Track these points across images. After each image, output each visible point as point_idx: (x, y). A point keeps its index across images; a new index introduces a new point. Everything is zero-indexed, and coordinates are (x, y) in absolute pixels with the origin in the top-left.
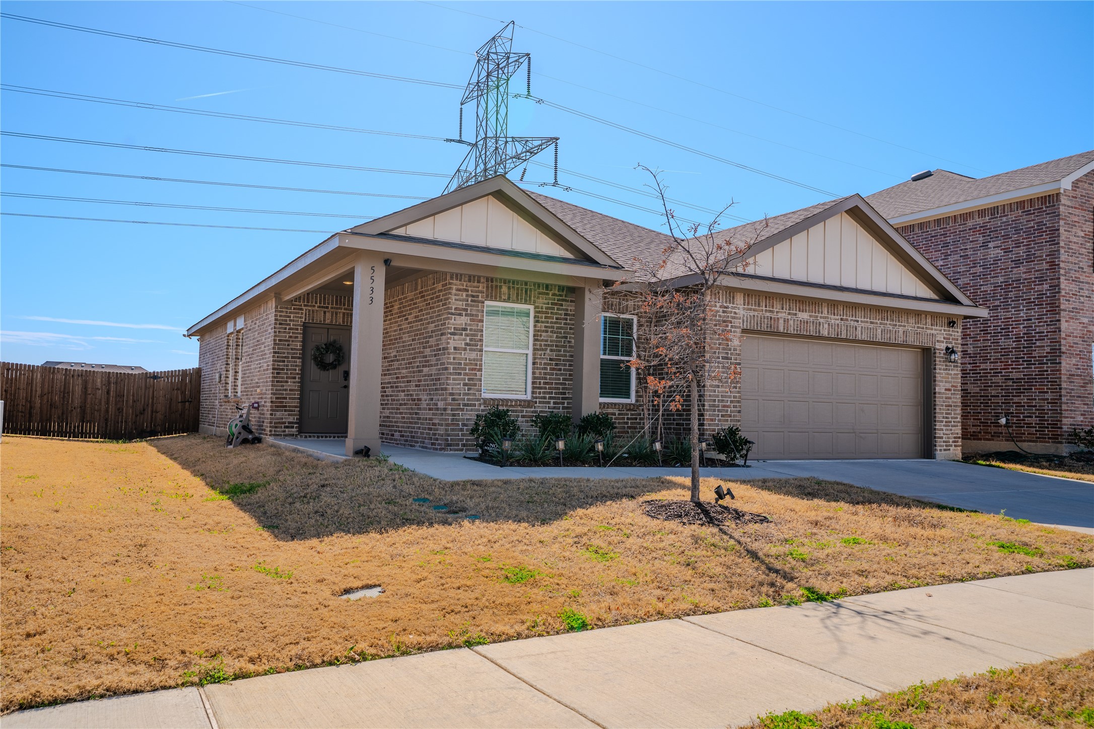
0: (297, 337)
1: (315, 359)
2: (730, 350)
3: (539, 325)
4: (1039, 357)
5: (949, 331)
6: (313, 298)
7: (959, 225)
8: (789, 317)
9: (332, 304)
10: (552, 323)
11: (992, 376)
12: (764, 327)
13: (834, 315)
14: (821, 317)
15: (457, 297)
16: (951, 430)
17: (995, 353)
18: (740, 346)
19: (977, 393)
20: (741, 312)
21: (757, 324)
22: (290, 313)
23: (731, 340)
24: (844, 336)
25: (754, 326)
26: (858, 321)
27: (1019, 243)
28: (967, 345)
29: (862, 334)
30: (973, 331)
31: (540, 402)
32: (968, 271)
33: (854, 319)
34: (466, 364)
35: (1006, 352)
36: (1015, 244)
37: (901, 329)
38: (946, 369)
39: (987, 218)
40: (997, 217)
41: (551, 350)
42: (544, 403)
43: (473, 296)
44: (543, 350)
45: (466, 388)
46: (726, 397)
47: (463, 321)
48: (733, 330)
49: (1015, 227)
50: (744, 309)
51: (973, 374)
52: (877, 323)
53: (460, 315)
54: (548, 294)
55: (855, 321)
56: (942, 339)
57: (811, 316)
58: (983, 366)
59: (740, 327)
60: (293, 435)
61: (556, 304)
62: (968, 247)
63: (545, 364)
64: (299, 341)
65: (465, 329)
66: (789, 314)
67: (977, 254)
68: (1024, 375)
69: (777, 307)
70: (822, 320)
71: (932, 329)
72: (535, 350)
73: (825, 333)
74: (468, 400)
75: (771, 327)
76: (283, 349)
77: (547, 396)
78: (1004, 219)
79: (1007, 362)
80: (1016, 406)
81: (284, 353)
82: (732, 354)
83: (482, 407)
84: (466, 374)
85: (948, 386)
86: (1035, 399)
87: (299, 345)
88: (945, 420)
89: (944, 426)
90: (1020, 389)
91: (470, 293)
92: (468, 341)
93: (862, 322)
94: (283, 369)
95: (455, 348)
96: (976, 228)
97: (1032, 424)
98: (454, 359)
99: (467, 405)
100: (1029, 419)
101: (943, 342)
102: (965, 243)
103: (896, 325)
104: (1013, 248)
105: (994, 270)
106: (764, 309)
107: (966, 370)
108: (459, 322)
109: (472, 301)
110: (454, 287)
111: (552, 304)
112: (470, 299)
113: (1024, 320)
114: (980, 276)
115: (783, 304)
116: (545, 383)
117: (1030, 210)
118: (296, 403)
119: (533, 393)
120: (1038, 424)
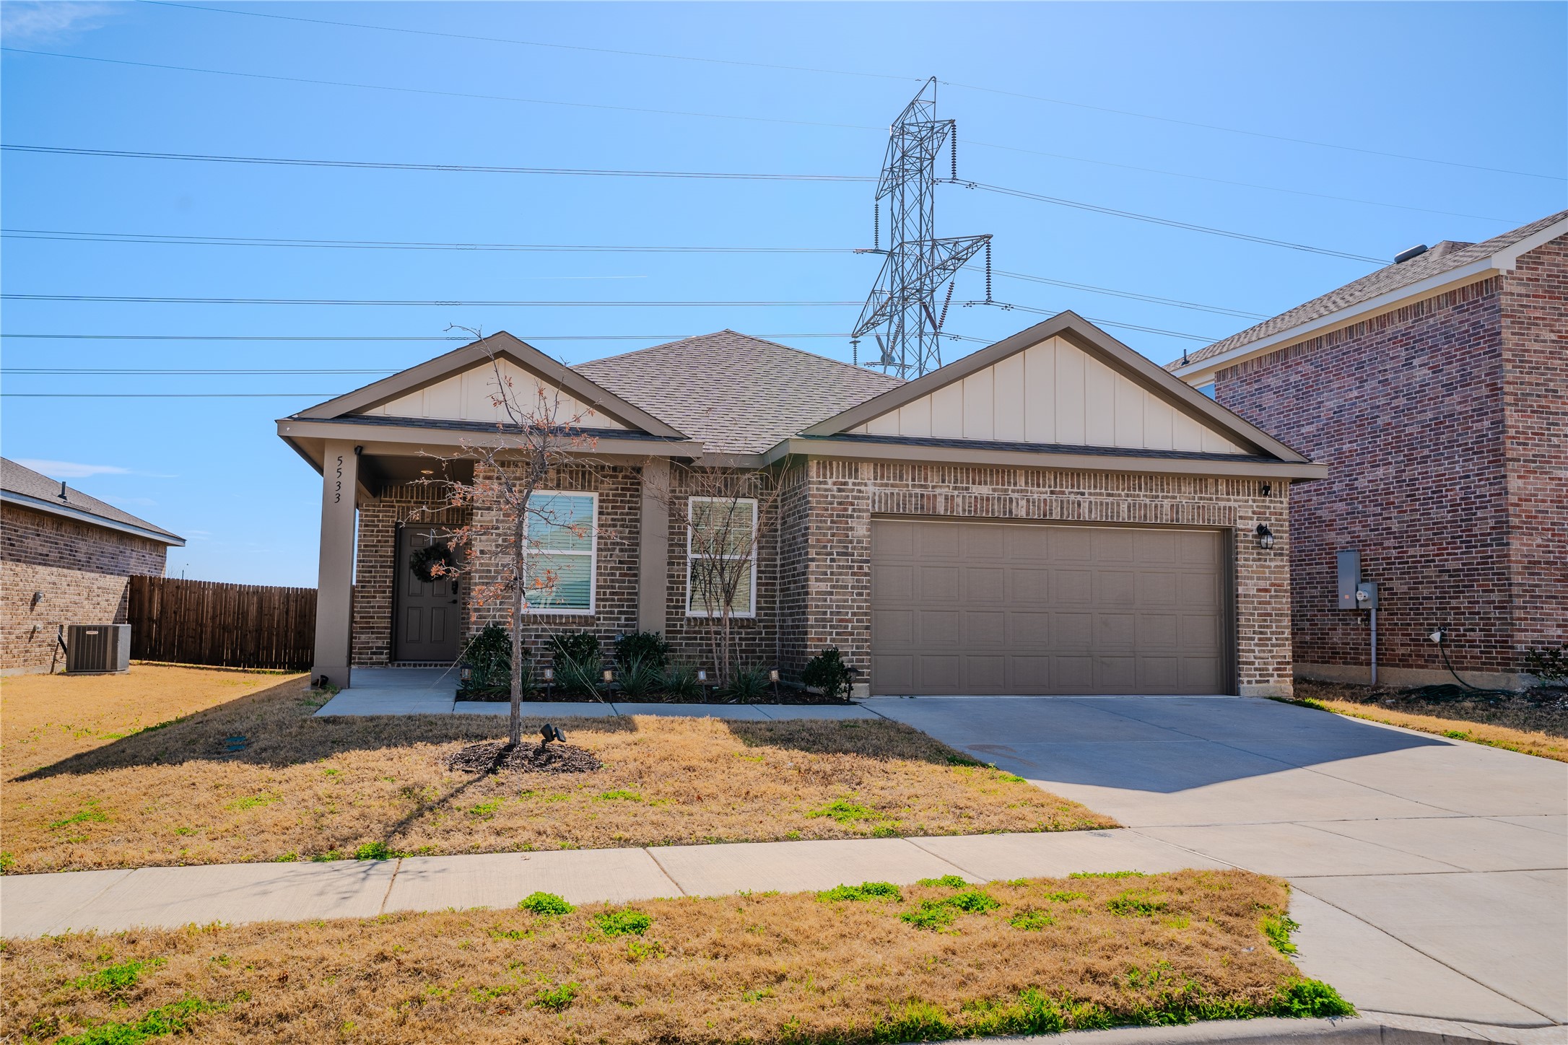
0: (387, 541)
1: (413, 566)
2: (851, 542)
3: (604, 517)
4: (1481, 535)
5: (1264, 501)
6: (407, 492)
7: (1377, 334)
8: (956, 493)
9: (433, 498)
10: (622, 514)
11: (1423, 567)
12: (911, 509)
13: (1038, 486)
14: (1013, 491)
15: (485, 487)
16: (1271, 651)
17: (1425, 530)
18: (869, 536)
19: (1405, 593)
20: (870, 489)
21: (898, 505)
22: (379, 511)
23: (852, 529)
24: (1056, 515)
25: (892, 508)
26: (1083, 494)
27: (1451, 357)
28: (1390, 518)
29: (1090, 511)
30: (1397, 497)
31: (605, 619)
32: (1389, 404)
33: (1076, 490)
34: (496, 572)
35: (1439, 528)
36: (1447, 358)
37: (1167, 503)
38: (1260, 560)
39: (1410, 321)
40: (1422, 319)
41: (621, 550)
42: (610, 619)
44: (609, 550)
45: (498, 601)
46: (844, 607)
47: (493, 516)
48: (855, 514)
49: (1445, 333)
50: (875, 485)
51: (1399, 563)
52: (1120, 495)
53: (489, 509)
54: (616, 477)
55: (1078, 493)
56: (1250, 514)
57: (994, 490)
58: (1411, 551)
59: (868, 510)
60: (382, 663)
61: (628, 489)
62: (1388, 367)
63: (612, 568)
64: (390, 546)
65: (496, 527)
66: (955, 488)
67: (1399, 377)
68: (1463, 564)
69: (934, 479)
70: (1015, 495)
71: (1229, 500)
72: (599, 550)
73: (1022, 513)
74: (501, 617)
75: (922, 508)
76: (369, 556)
77: (616, 610)
78: (1431, 321)
79: (1441, 544)
80: (1455, 614)
81: (371, 561)
82: (854, 548)
84: (496, 584)
85: (1262, 584)
86: (1478, 602)
87: (390, 551)
88: (1257, 636)
89: (1256, 645)
90: (1458, 586)
91: (503, 480)
93: (1090, 494)
94: (369, 582)
95: (482, 552)
96: (1396, 337)
97: (1475, 641)
98: (481, 565)
100: (1472, 633)
101: (1251, 519)
102: (1384, 361)
103: (1157, 497)
104: (1443, 365)
105: (1420, 402)
106: (910, 483)
107: (1390, 558)
108: (489, 519)
110: (481, 474)
111: (623, 489)
113: (1460, 478)
114: (1403, 411)
115: (943, 475)
116: (612, 593)
117: (1463, 306)
118: (387, 622)
119: (597, 606)
120: (1483, 641)
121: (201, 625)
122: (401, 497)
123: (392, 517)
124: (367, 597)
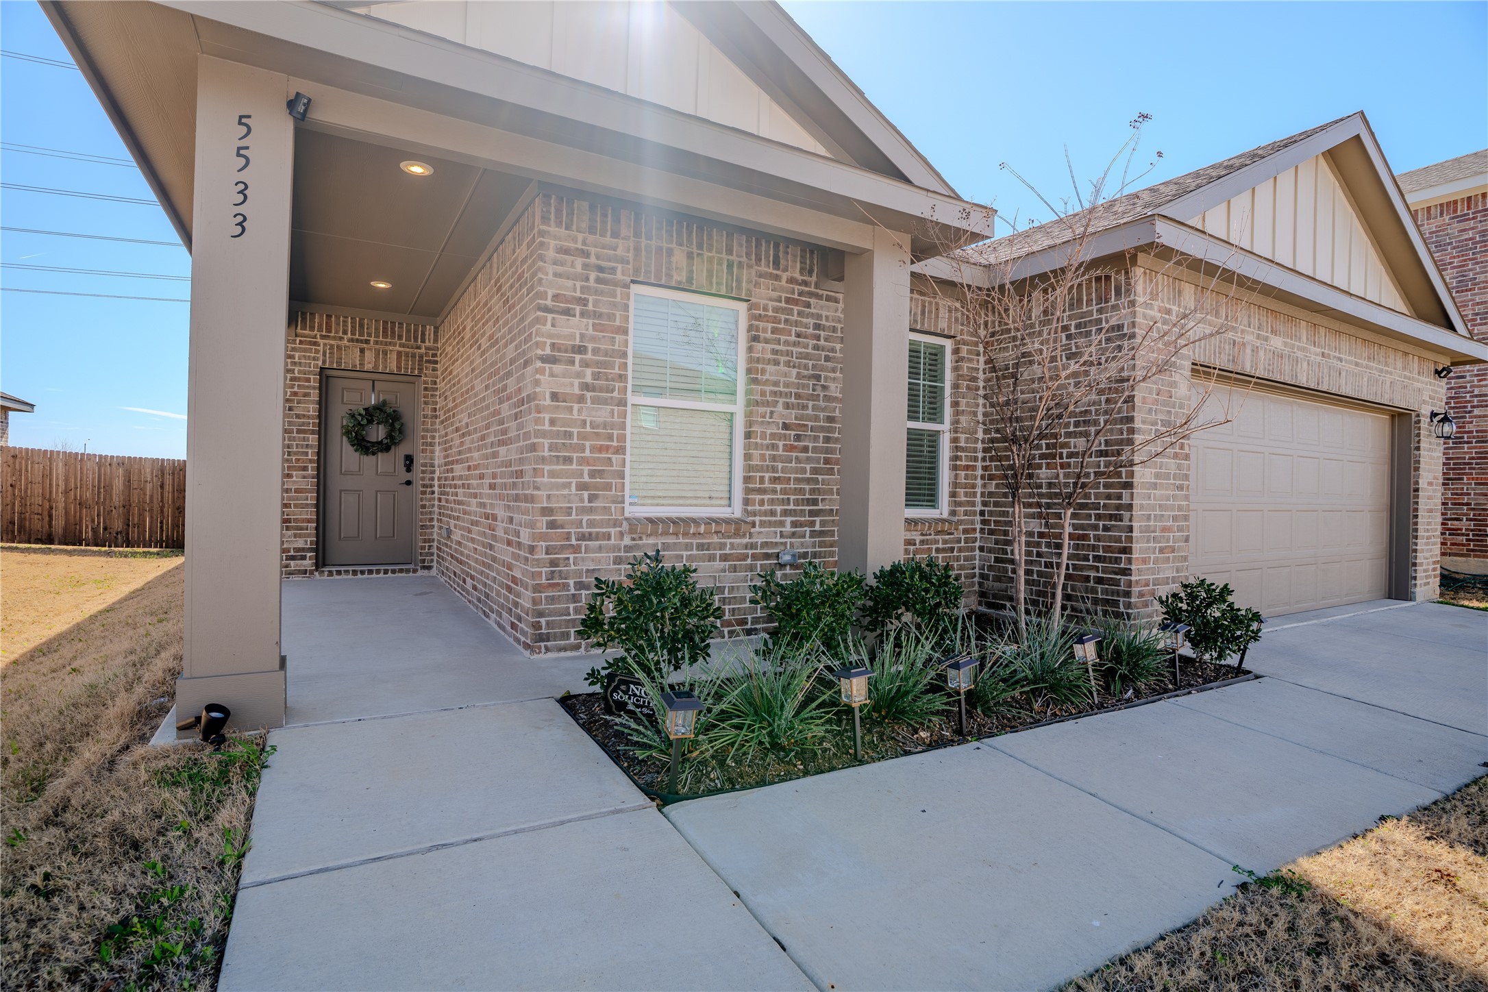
0: (307, 395)
1: (347, 433)
2: (1174, 405)
3: (756, 346)
4: (1477, 431)
5: (1435, 384)
6: (338, 324)
10: (787, 343)
15: (559, 269)
16: (1431, 550)
18: (1189, 399)
21: (1215, 353)
22: (293, 349)
23: (1175, 385)
25: (1210, 359)
26: (1343, 359)
31: (762, 524)
34: (582, 436)
38: (1430, 450)
41: (787, 406)
42: (770, 524)
43: (601, 269)
44: (768, 404)
45: (586, 494)
46: (1166, 508)
47: (574, 328)
48: (1178, 363)
50: (1195, 318)
53: (568, 312)
54: (777, 278)
55: (1339, 358)
56: (1428, 399)
57: (1286, 344)
59: (1189, 358)
60: (305, 572)
61: (796, 302)
63: (773, 436)
64: (313, 402)
65: (581, 350)
66: (1258, 337)
69: (1242, 320)
70: (1300, 354)
71: (1418, 381)
72: (749, 403)
73: (1304, 380)
74: (591, 524)
75: (1234, 362)
77: (778, 508)
82: (1176, 415)
83: (627, 541)
84: (583, 461)
85: (1431, 477)
86: (1469, 494)
87: (312, 409)
88: (1425, 534)
89: (1425, 544)
91: (593, 260)
92: (589, 379)
93: (1348, 360)
95: (554, 396)
97: (1461, 529)
98: (553, 422)
99: (589, 537)
101: (1428, 403)
106: (1224, 322)
108: (566, 331)
109: (598, 281)
110: (553, 243)
111: (788, 301)
112: (593, 276)
115: (1250, 316)
116: (775, 480)
118: (310, 513)
119: (746, 502)
120: (1472, 530)
121: (50, 501)
122: (329, 330)
123: (314, 359)
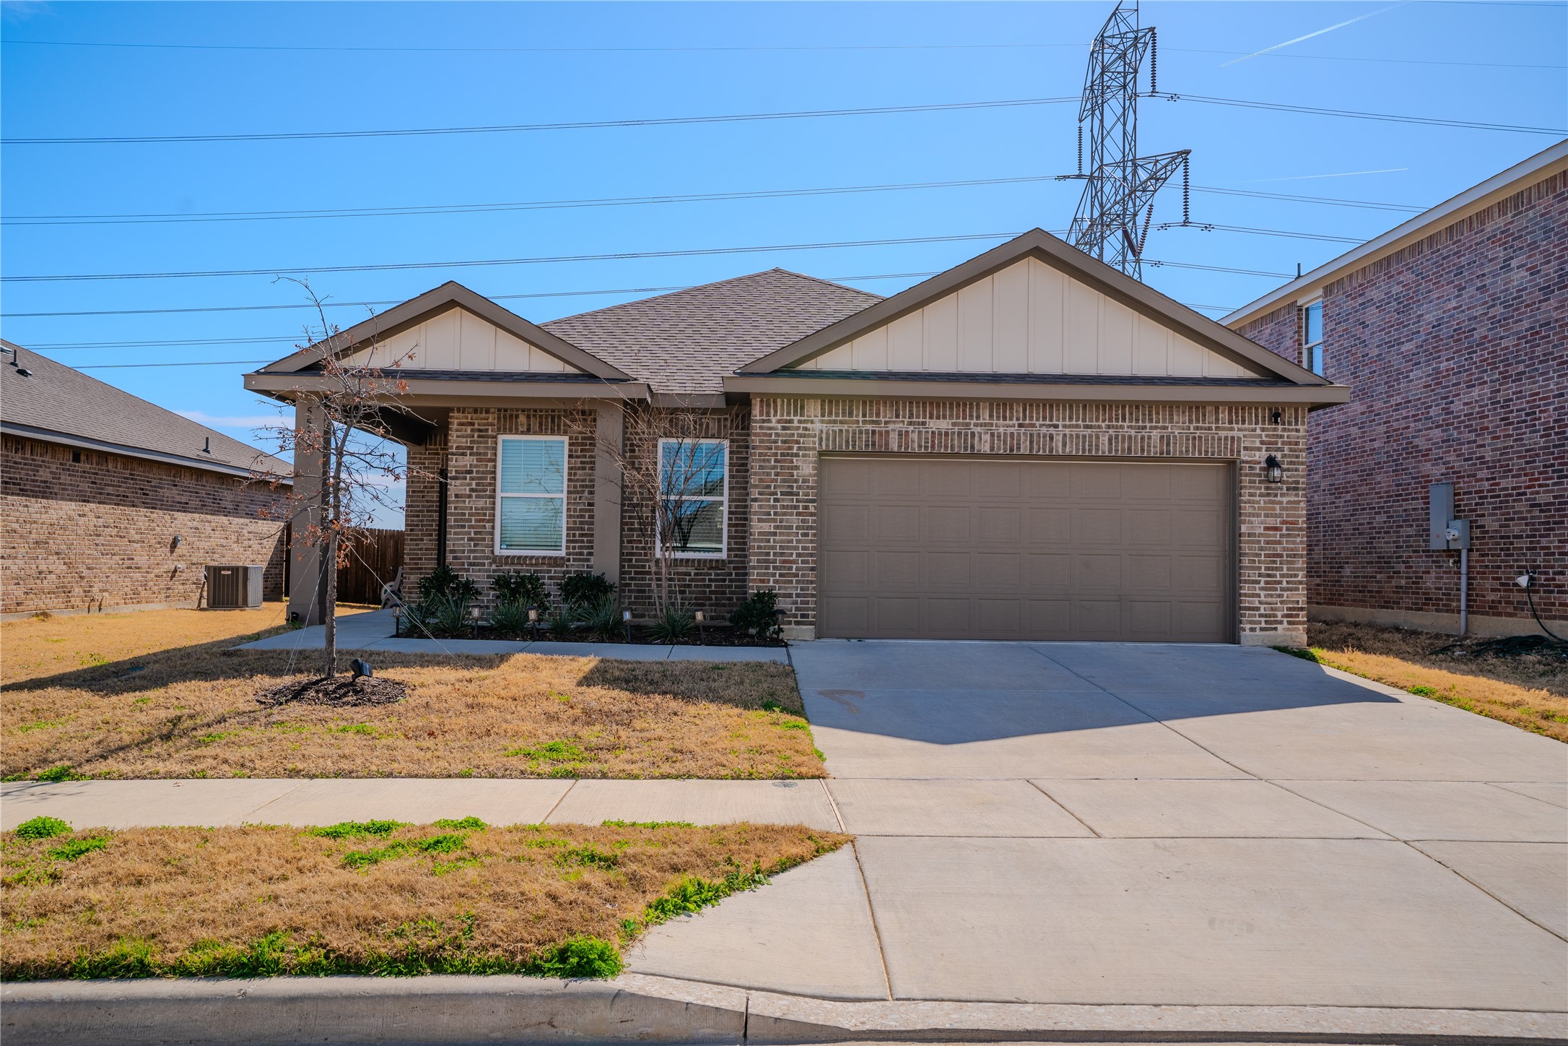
0: (433, 487)
2: (796, 481)
3: (573, 460)
5: (1275, 430)
7: (1476, 233)
8: (911, 428)
11: (1514, 501)
12: (861, 445)
13: (1005, 419)
14: (976, 425)
15: (459, 433)
16: (1280, 596)
17: (1519, 458)
18: (815, 475)
19: (1496, 531)
20: (817, 426)
21: (847, 442)
22: (425, 459)
23: (797, 468)
24: (1025, 449)
25: (841, 446)
26: (1056, 426)
27: (1549, 255)
28: (1484, 446)
29: (1064, 445)
30: (1491, 421)
31: (574, 560)
32: (1486, 314)
33: (1048, 422)
34: (470, 515)
36: (1545, 257)
37: (1155, 434)
38: (1268, 495)
39: (1510, 215)
40: (1521, 213)
41: (590, 493)
42: (580, 560)
43: (480, 431)
44: (578, 492)
45: (472, 543)
46: (788, 548)
47: (467, 461)
48: (801, 453)
49: (1544, 227)
50: (822, 422)
51: (1492, 497)
52: (1099, 427)
53: (464, 454)
55: (1050, 426)
57: (954, 424)
58: (1504, 483)
59: (814, 449)
62: (1486, 271)
63: (581, 510)
64: (435, 492)
65: (470, 472)
66: (910, 423)
67: (1497, 282)
68: (1555, 497)
69: (886, 414)
70: (978, 430)
71: (1232, 429)
72: (569, 492)
73: (986, 448)
74: (475, 558)
75: (874, 444)
76: (416, 501)
77: (585, 551)
78: (1531, 213)
79: (1533, 474)
80: (1546, 554)
81: (418, 506)
82: (799, 487)
83: (494, 567)
84: (471, 527)
85: (1271, 522)
87: (435, 497)
88: (1263, 579)
89: (1262, 589)
90: (1548, 523)
91: (476, 426)
92: (474, 486)
93: (1065, 426)
94: (417, 525)
95: (457, 496)
96: (1495, 236)
97: (1563, 585)
98: (456, 508)
99: (474, 564)
100: (1561, 577)
102: (1482, 264)
103: (1144, 428)
104: (1541, 264)
105: (1517, 309)
106: (861, 419)
107: (1482, 491)
108: (462, 463)
109: (479, 437)
110: (456, 421)
111: (591, 432)
112: (476, 435)
113: (1555, 397)
114: (1500, 321)
115: (897, 410)
116: (581, 535)
118: (433, 563)
119: (568, 548)
122: (446, 445)
123: (437, 464)
124: (416, 540)
